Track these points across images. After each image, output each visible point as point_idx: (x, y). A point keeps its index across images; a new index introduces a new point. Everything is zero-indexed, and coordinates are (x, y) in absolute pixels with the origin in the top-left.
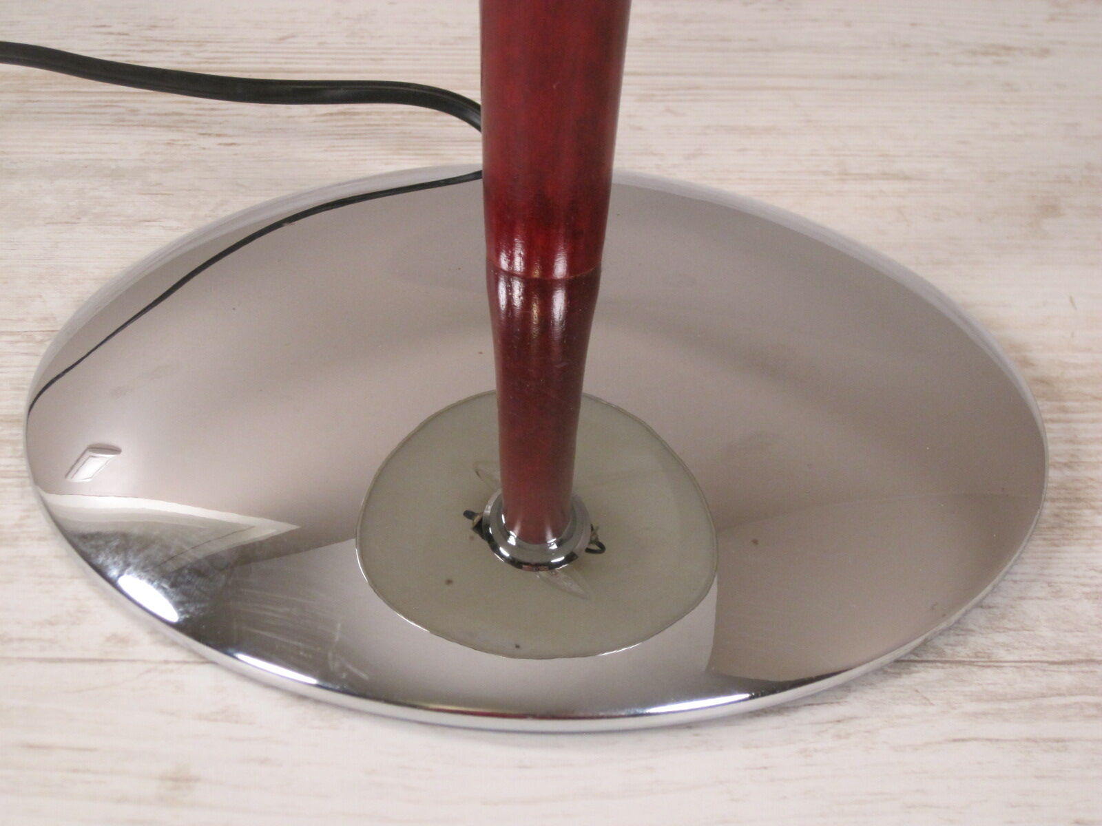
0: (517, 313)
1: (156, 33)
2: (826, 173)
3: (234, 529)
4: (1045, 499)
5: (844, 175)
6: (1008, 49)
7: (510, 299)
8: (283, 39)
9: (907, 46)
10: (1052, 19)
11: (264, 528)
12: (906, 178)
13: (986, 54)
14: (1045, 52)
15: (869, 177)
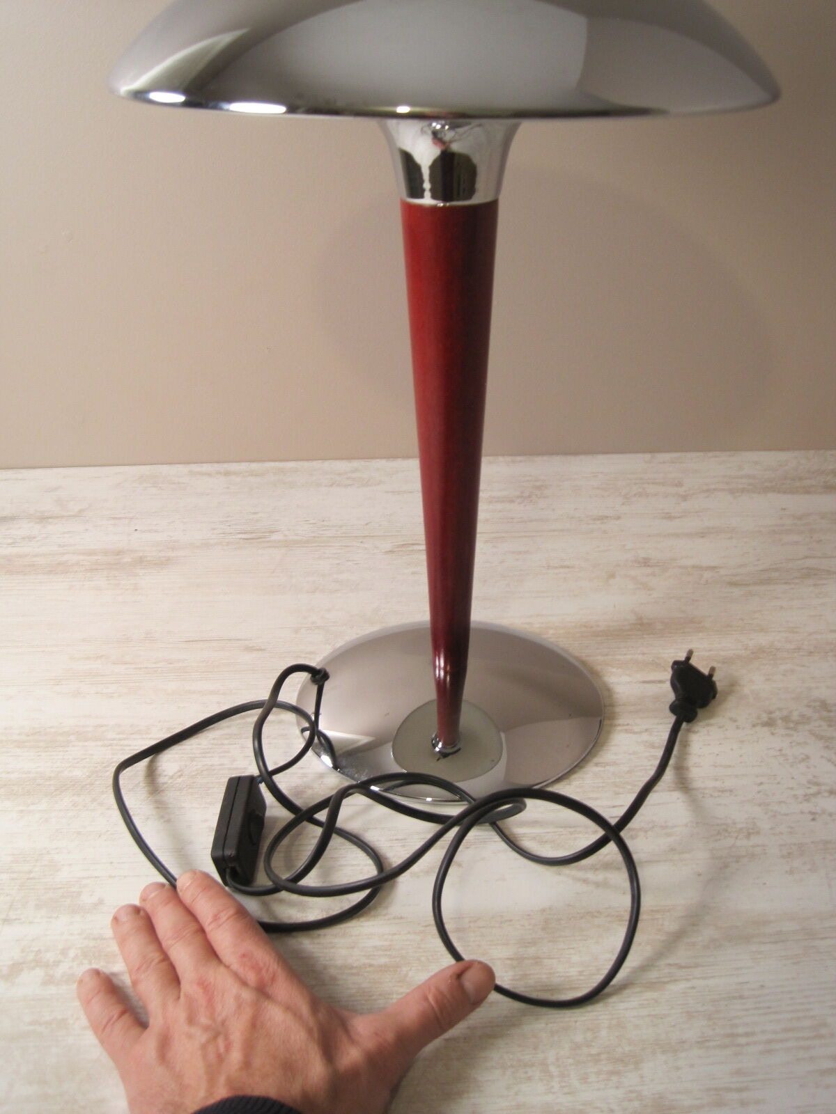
0: (442, 682)
1: (325, 523)
2: (543, 567)
3: (354, 741)
4: (605, 706)
5: (549, 567)
6: (607, 517)
7: (439, 675)
8: (367, 524)
9: (572, 518)
10: (623, 504)
11: (364, 740)
12: (568, 567)
13: (599, 519)
14: (619, 518)
15: (556, 568)
